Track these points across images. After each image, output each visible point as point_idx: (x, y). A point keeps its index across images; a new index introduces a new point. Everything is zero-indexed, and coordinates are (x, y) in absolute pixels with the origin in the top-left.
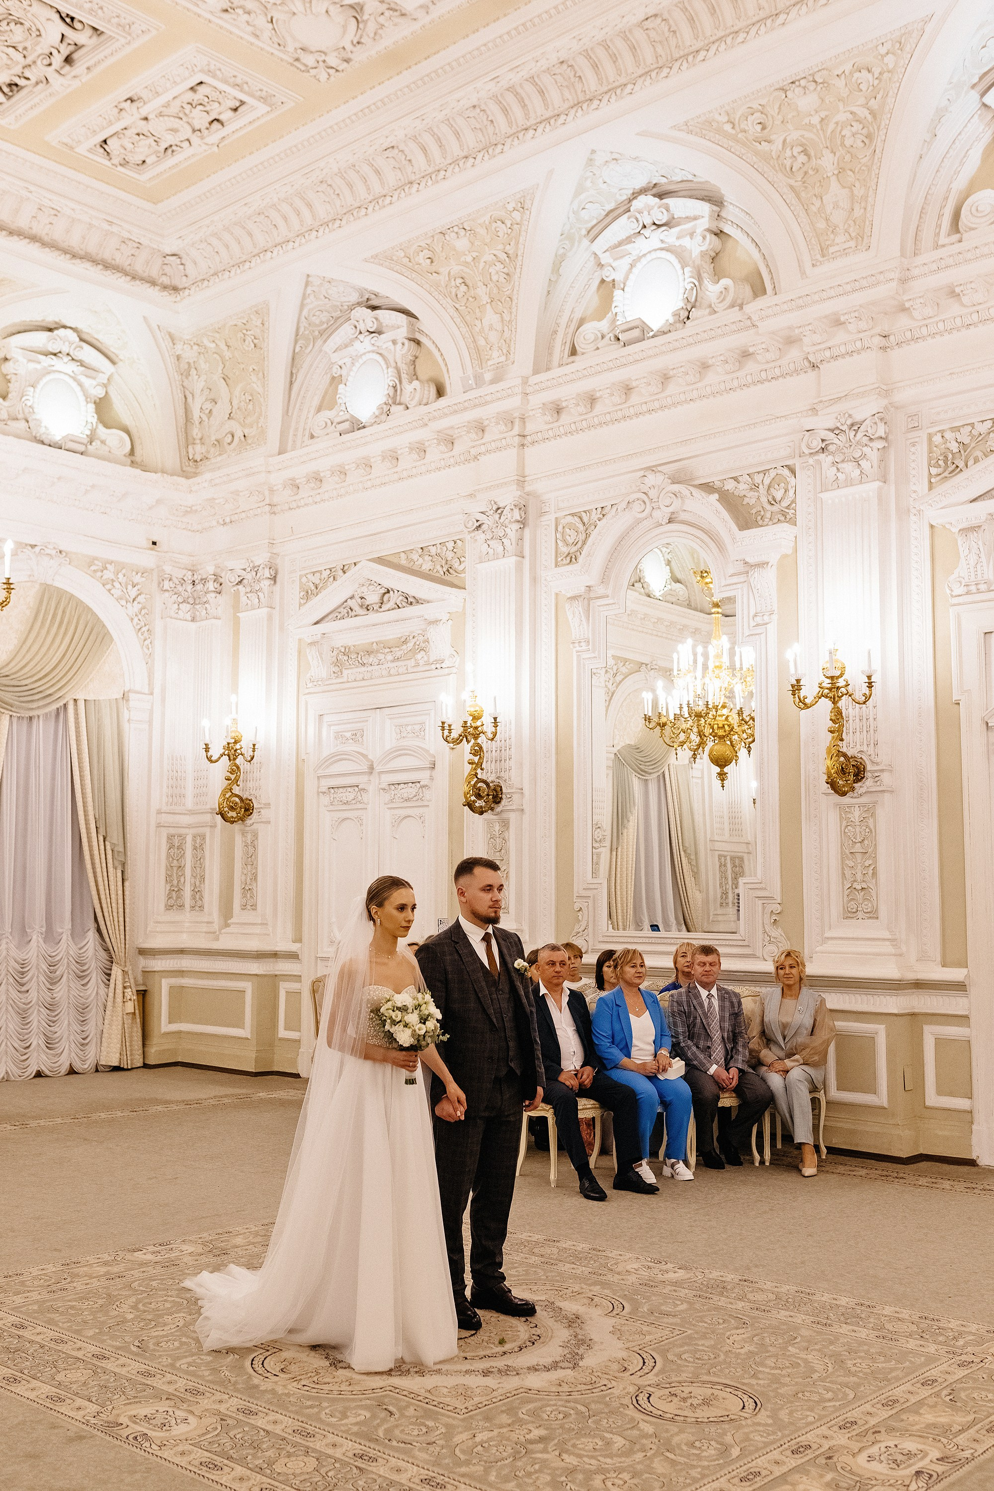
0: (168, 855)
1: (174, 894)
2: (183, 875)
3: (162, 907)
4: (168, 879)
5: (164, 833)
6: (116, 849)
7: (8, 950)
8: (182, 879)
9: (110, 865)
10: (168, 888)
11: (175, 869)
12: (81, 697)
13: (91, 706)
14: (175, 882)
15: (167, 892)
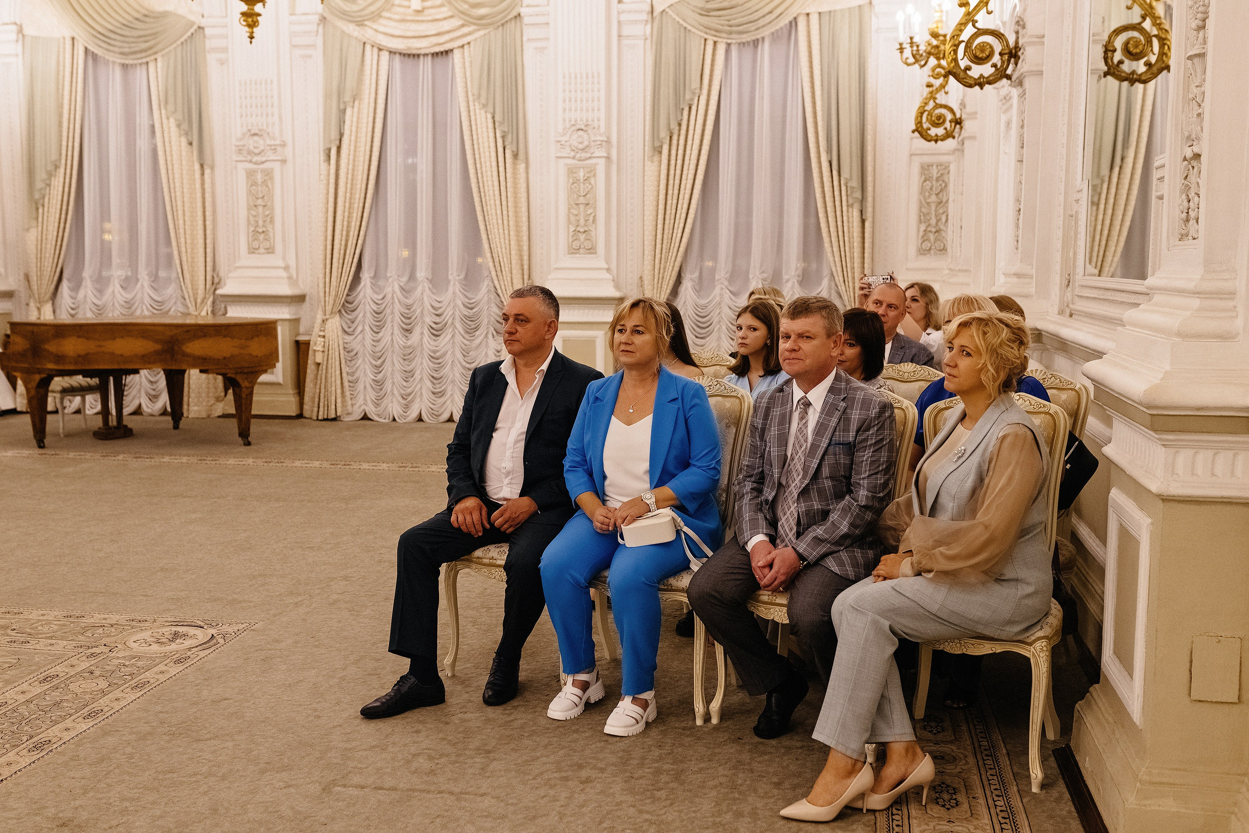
0: (922, 190)
1: (932, 237)
2: (946, 212)
3: (912, 250)
4: (923, 218)
5: (916, 163)
6: (849, 185)
7: (721, 295)
8: (944, 218)
9: (844, 203)
10: (923, 227)
11: (933, 207)
12: (813, 10)
13: (825, 19)
14: (933, 221)
15: (921, 233)
